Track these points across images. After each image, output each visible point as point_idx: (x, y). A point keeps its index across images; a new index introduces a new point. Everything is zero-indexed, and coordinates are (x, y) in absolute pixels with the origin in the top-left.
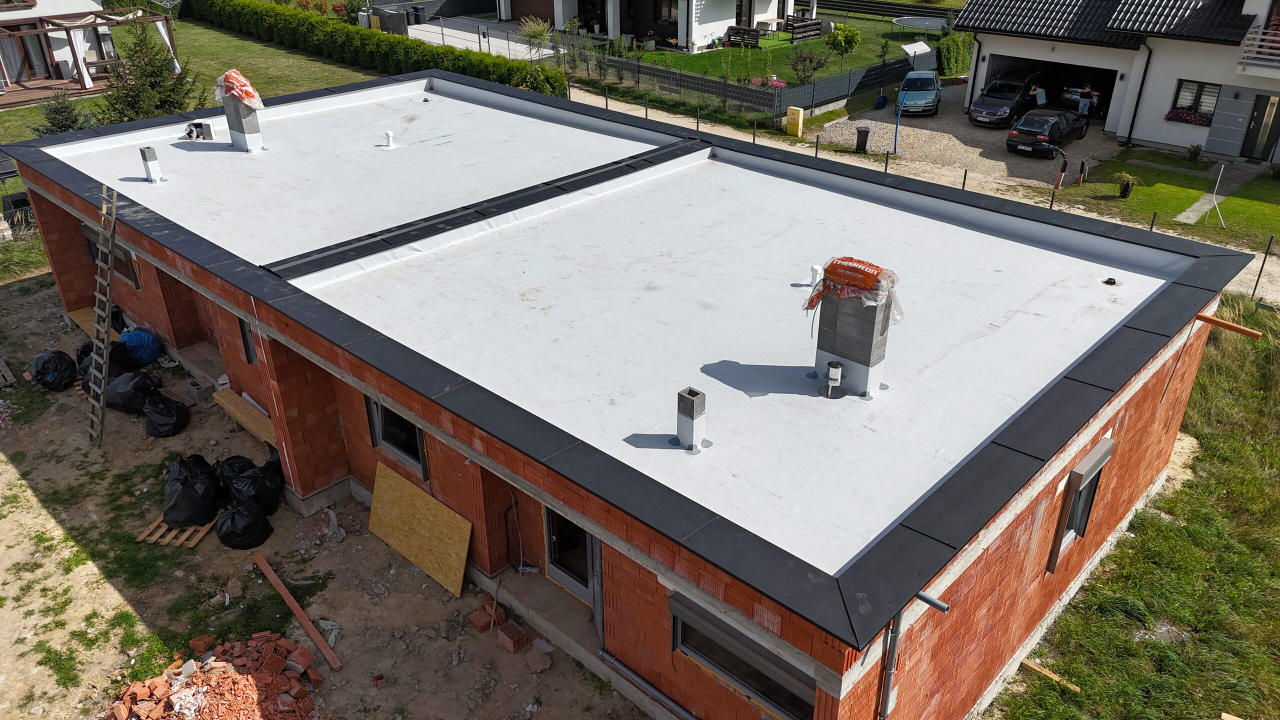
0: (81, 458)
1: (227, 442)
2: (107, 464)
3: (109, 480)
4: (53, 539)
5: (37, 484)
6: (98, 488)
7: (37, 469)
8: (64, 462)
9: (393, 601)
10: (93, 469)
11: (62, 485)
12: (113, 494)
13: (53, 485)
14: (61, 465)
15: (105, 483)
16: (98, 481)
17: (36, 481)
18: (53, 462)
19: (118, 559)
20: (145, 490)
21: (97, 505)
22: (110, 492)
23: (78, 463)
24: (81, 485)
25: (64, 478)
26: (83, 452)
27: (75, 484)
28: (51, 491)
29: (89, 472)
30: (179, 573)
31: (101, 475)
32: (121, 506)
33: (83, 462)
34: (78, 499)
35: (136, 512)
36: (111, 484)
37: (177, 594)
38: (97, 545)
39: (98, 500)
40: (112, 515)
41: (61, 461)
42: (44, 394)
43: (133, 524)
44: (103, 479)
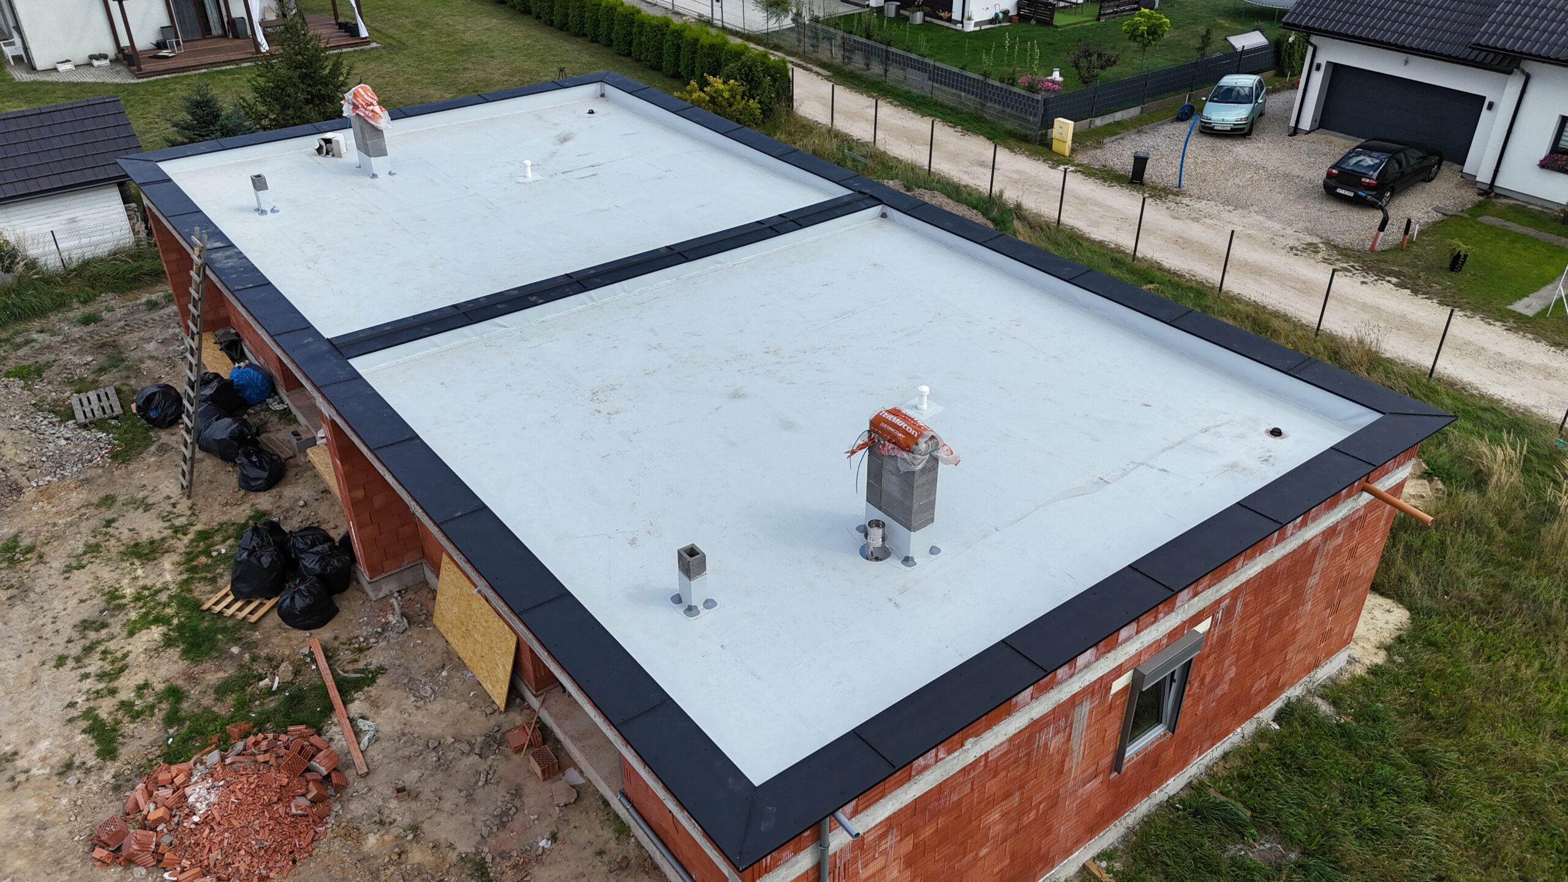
0: (169, 508)
1: (316, 504)
2: (193, 518)
3: (191, 536)
4: (124, 597)
5: (120, 533)
6: (179, 544)
7: (123, 516)
8: (152, 511)
9: (436, 707)
10: (178, 522)
11: (145, 537)
12: (191, 553)
13: (136, 536)
14: (148, 514)
15: (186, 540)
16: (180, 536)
17: (120, 530)
18: (141, 510)
19: (181, 627)
20: (223, 551)
21: (173, 564)
22: (188, 550)
23: (165, 514)
24: (163, 539)
25: (148, 530)
26: (172, 501)
27: (157, 537)
28: (132, 543)
29: (173, 525)
30: (235, 650)
31: (182, 530)
32: (196, 567)
33: (170, 513)
34: (157, 555)
35: (209, 576)
36: (192, 541)
37: (228, 671)
38: (164, 608)
39: (176, 558)
40: (185, 576)
41: (149, 510)
42: (148, 430)
43: (203, 589)
44: (185, 534)
